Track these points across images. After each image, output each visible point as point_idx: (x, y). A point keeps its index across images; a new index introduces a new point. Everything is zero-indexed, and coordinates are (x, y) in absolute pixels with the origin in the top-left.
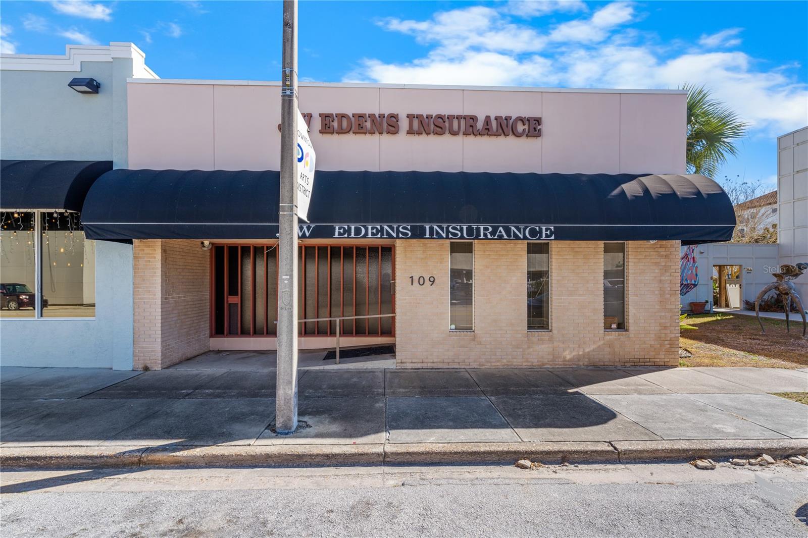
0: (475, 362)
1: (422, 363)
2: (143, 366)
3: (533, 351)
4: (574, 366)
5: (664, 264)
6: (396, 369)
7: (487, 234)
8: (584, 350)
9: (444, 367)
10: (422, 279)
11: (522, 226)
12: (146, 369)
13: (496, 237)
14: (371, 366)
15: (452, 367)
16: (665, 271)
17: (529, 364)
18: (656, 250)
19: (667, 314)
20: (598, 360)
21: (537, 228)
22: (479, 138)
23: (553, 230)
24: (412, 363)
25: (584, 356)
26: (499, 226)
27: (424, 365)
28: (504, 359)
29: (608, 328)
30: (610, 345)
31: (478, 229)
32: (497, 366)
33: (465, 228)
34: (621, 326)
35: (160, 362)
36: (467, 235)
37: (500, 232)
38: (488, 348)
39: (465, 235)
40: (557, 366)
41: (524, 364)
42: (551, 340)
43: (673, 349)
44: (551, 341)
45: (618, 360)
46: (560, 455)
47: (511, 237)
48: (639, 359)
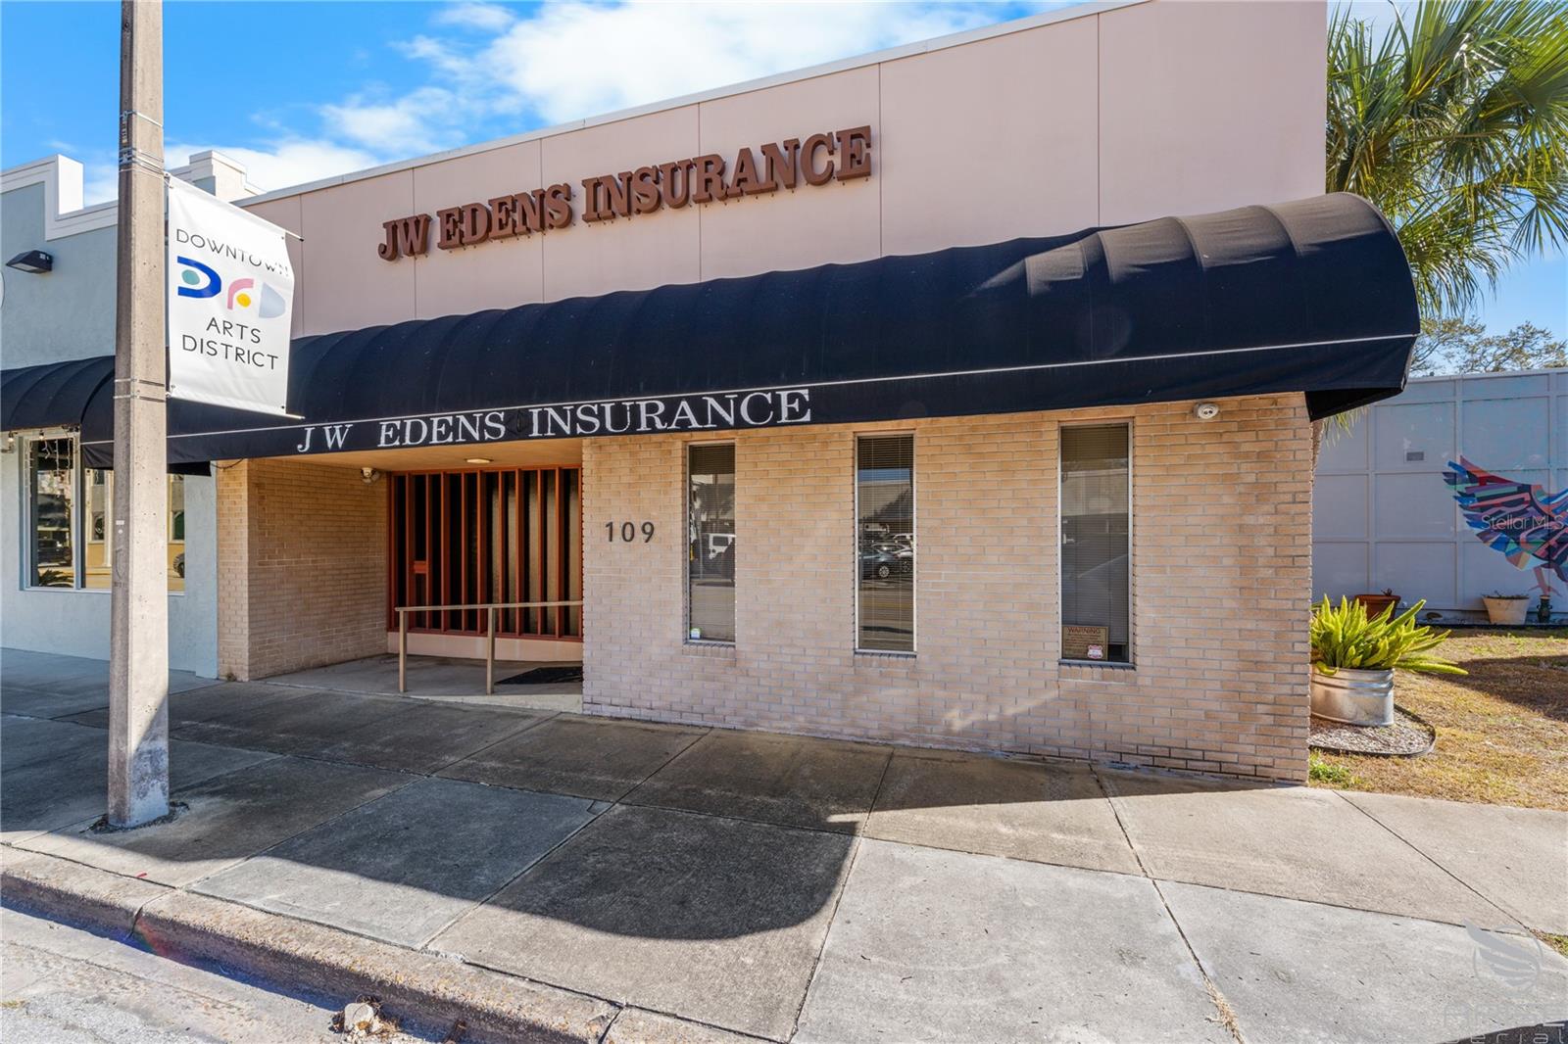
0: (735, 715)
1: (631, 707)
2: (226, 672)
3: (868, 701)
4: (974, 749)
5: (1252, 478)
6: (583, 715)
7: (652, 419)
8: (1001, 711)
9: (673, 721)
10: (628, 528)
11: (731, 395)
12: (231, 678)
13: (673, 426)
14: (539, 704)
15: (689, 722)
16: (1257, 500)
17: (858, 732)
18: (1226, 438)
19: (1262, 626)
20: (1041, 740)
21: (768, 397)
22: (732, 204)
23: (807, 398)
24: (611, 705)
25: (1001, 725)
26: (680, 399)
27: (635, 713)
28: (798, 714)
29: (1080, 655)
30: (1079, 702)
31: (635, 409)
32: (784, 728)
33: (608, 407)
34: (1118, 653)
35: (247, 668)
36: (613, 426)
37: (683, 413)
38: (764, 686)
39: (608, 425)
40: (928, 745)
41: (847, 731)
42: (914, 676)
43: (1286, 731)
44: (913, 680)
45: (1101, 745)
46: (452, 1015)
47: (707, 423)
48: (1170, 748)
